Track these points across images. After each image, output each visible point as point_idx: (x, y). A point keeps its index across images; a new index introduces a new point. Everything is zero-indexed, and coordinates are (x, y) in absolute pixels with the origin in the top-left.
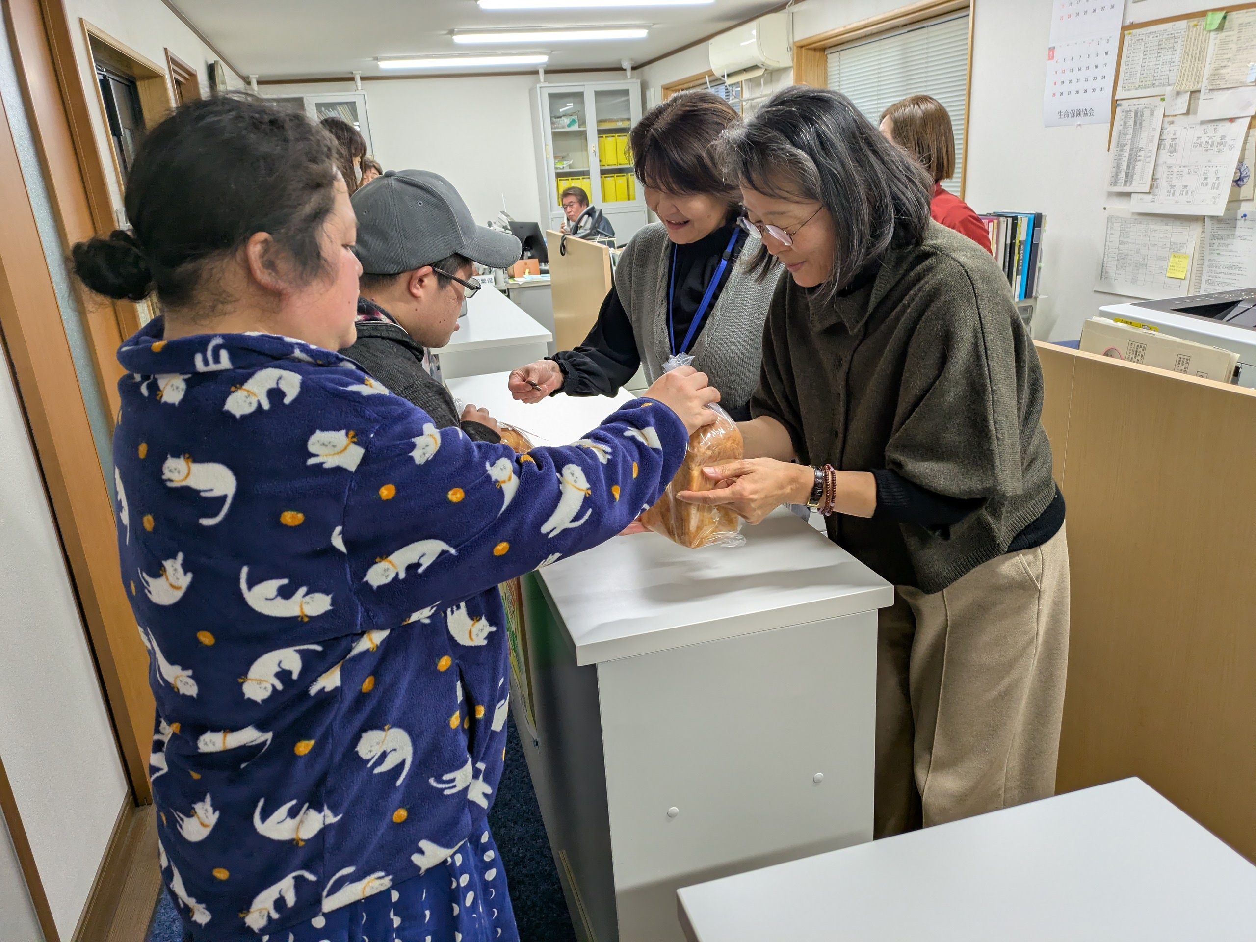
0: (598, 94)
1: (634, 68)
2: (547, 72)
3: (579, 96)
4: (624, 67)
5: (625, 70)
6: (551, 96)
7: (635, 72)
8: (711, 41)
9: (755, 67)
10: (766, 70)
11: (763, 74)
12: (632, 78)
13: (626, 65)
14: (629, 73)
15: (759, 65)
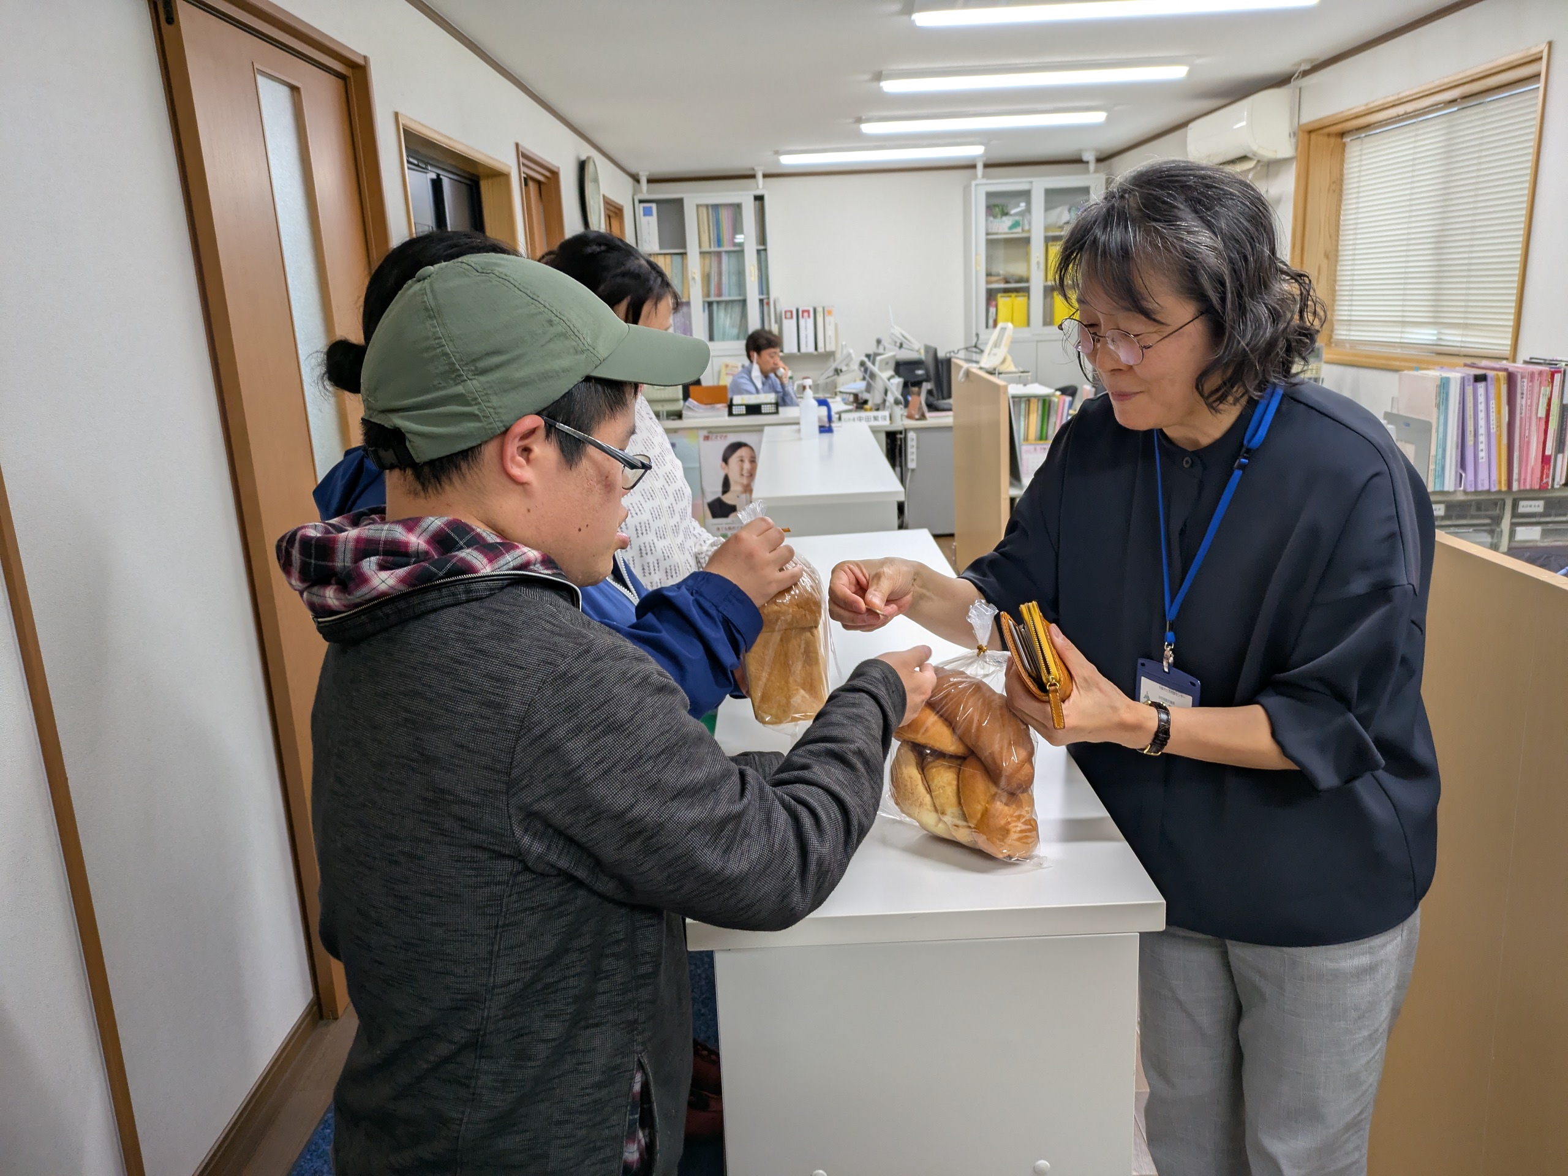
0: (1050, 193)
1: (1100, 160)
2: (987, 166)
3: (1026, 195)
4: (1085, 158)
5: (1087, 162)
6: (989, 195)
7: (1102, 165)
8: (1191, 125)
9: (1244, 158)
10: (1259, 161)
11: (1255, 167)
12: (1096, 171)
13: (1089, 156)
14: (1092, 166)
15: (1249, 155)
